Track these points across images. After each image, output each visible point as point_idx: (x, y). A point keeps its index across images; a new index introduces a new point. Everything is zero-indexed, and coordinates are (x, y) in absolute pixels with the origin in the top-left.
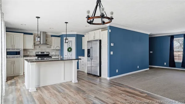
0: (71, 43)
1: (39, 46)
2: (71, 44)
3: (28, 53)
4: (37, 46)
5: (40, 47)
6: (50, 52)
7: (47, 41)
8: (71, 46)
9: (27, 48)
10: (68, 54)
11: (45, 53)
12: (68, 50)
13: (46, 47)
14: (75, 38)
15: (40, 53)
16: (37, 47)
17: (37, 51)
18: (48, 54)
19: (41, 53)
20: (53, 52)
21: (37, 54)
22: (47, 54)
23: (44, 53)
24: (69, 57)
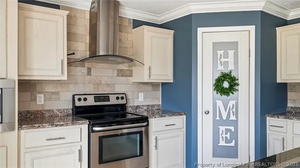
0: (231, 53)
1: (87, 64)
2: (231, 60)
3: (41, 100)
4: (79, 69)
5: (89, 70)
6: (130, 96)
8: (231, 67)
9: (36, 74)
10: (219, 103)
11: (113, 101)
12: (218, 87)
13: (116, 72)
14: (252, 28)
15: (91, 102)
16: (80, 71)
17: (80, 89)
18: (124, 102)
19: (98, 98)
20: (141, 95)
21: (78, 104)
22: (120, 102)
23: (106, 98)
24: (224, 118)
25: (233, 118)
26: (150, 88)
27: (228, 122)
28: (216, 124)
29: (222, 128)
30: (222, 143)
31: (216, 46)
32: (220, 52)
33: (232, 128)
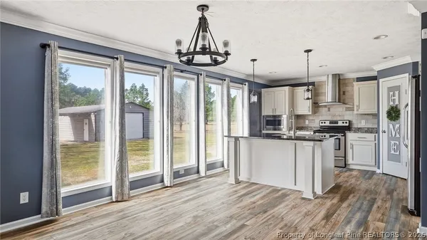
0: (397, 93)
2: (397, 98)
4: (324, 109)
5: (329, 109)
6: (353, 122)
7: (346, 93)
8: (397, 103)
10: (391, 126)
11: (340, 124)
13: (344, 110)
18: (347, 125)
19: (331, 122)
20: (363, 122)
21: (321, 125)
22: (345, 125)
23: (336, 122)
24: (394, 135)
25: (398, 136)
26: (371, 117)
27: (395, 138)
28: (390, 139)
29: (393, 142)
30: (393, 152)
31: (390, 89)
32: (391, 93)
33: (397, 143)
